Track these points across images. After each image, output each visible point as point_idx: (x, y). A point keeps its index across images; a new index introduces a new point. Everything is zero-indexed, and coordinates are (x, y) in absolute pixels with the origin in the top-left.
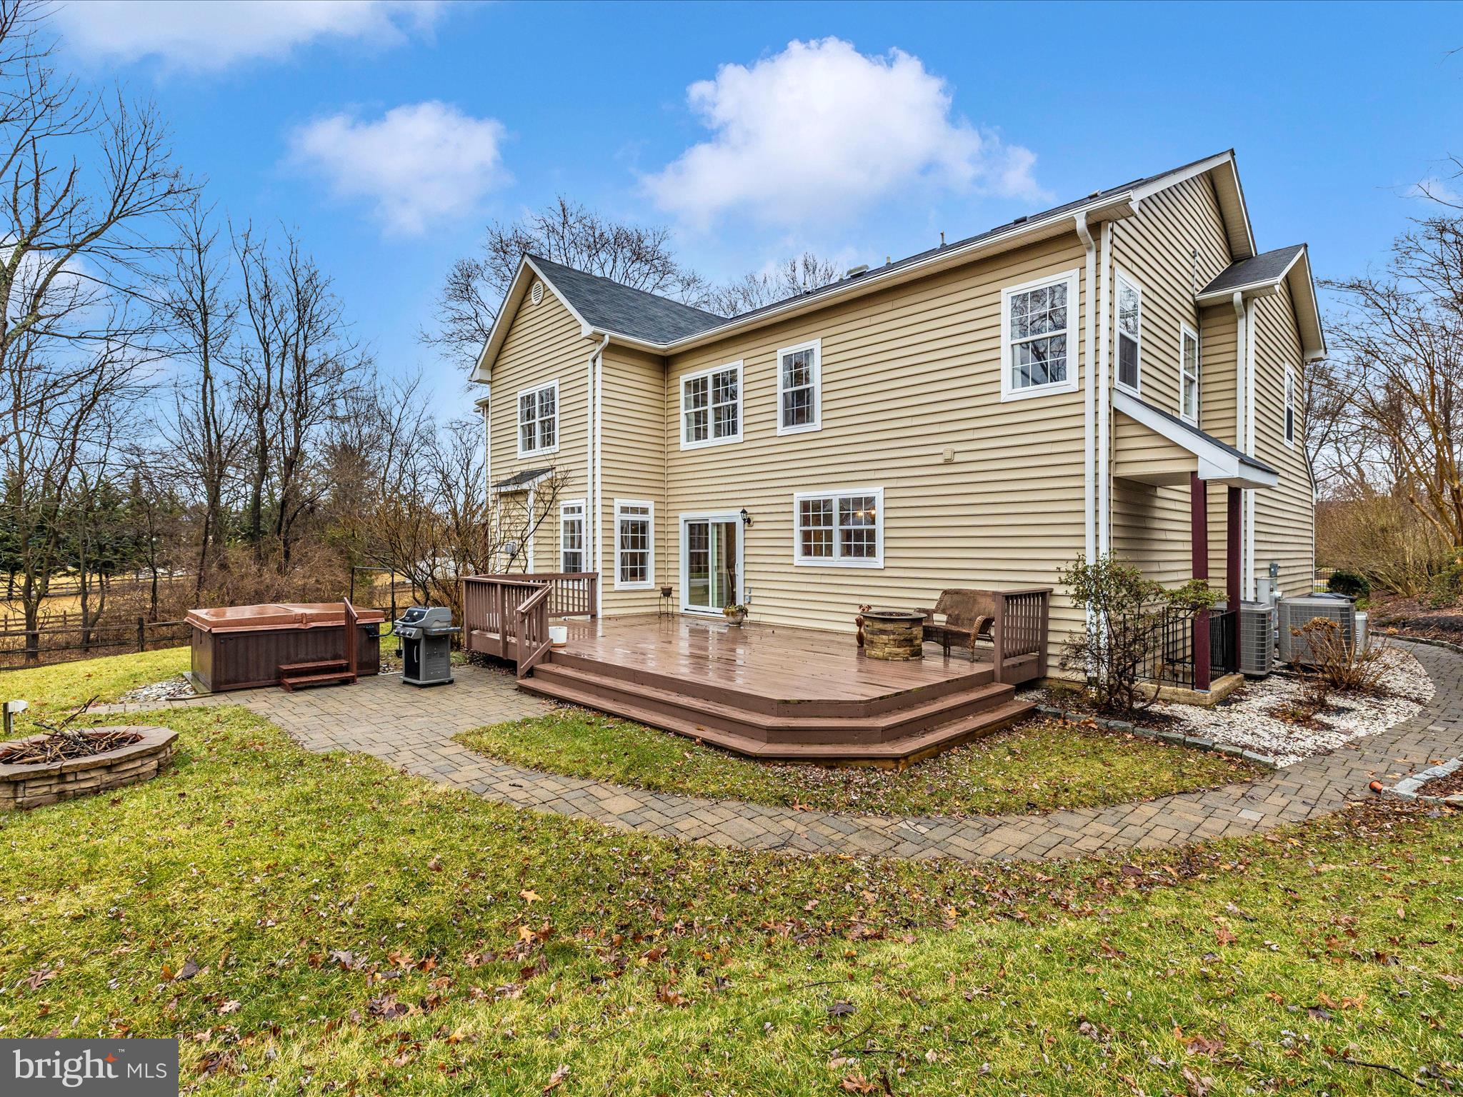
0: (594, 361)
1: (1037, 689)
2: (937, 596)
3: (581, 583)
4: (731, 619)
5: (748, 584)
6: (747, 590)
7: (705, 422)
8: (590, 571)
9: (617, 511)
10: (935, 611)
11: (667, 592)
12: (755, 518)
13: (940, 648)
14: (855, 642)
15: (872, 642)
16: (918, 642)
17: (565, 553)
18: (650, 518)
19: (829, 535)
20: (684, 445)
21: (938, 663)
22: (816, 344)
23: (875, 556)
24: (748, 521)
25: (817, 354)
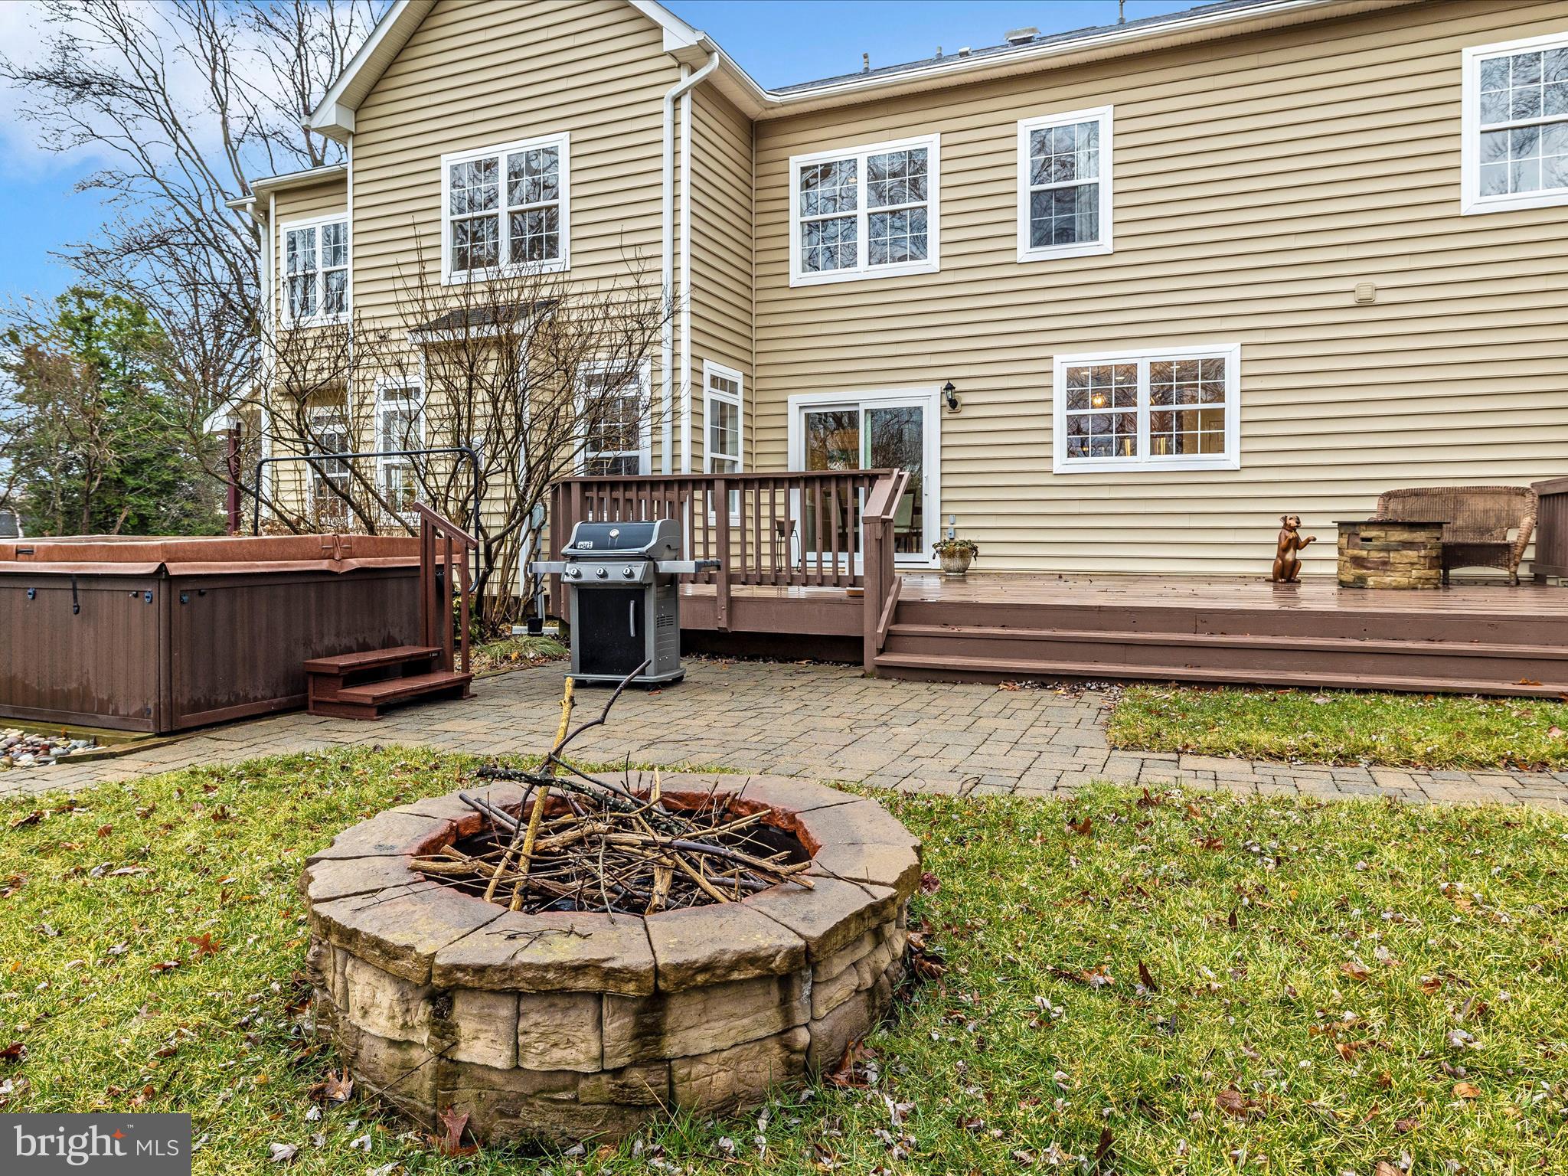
0: (677, 100)
5: (951, 509)
6: (947, 518)
7: (849, 237)
9: (707, 382)
12: (965, 399)
18: (739, 402)
19: (1126, 421)
20: (797, 276)
22: (1104, 114)
23: (1222, 450)
24: (953, 403)
25: (1106, 130)
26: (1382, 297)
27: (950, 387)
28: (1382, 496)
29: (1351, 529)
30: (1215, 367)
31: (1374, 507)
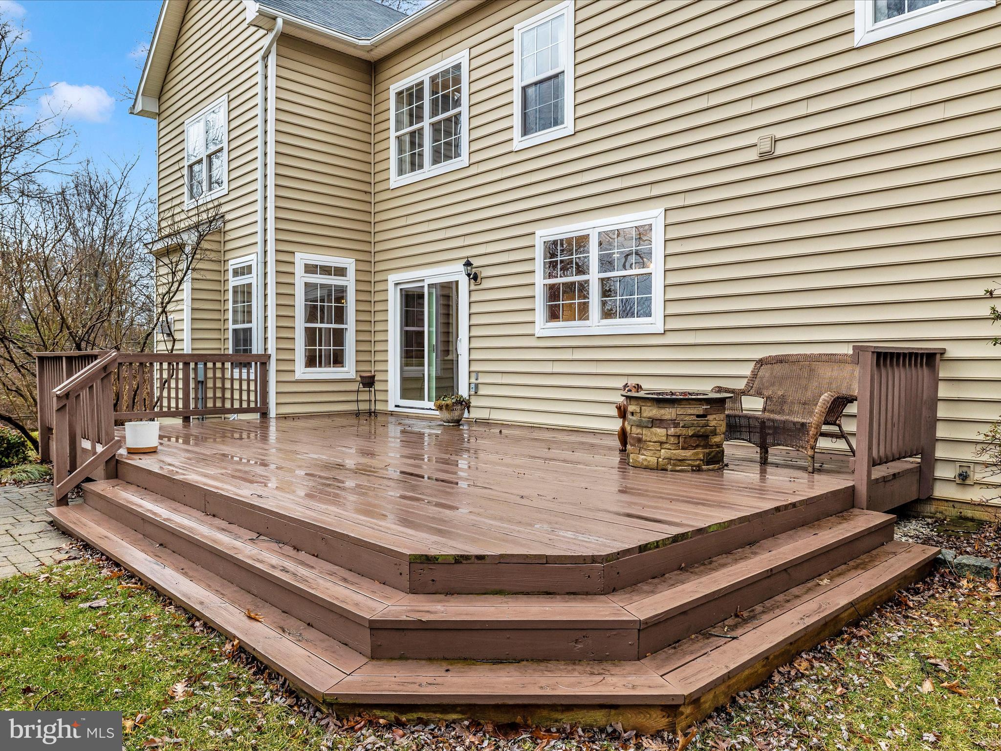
1: (916, 517)
2: (747, 370)
3: (252, 370)
4: (446, 415)
5: (476, 367)
6: (473, 375)
7: (421, 145)
8: (261, 352)
9: (299, 270)
10: (743, 393)
11: (369, 382)
13: (754, 452)
14: (616, 443)
15: (640, 440)
16: (717, 439)
17: (235, 331)
18: (349, 282)
19: (583, 288)
20: (395, 180)
21: (752, 475)
22: (567, 7)
23: (649, 313)
24: (474, 277)
26: (781, 149)
27: (469, 264)
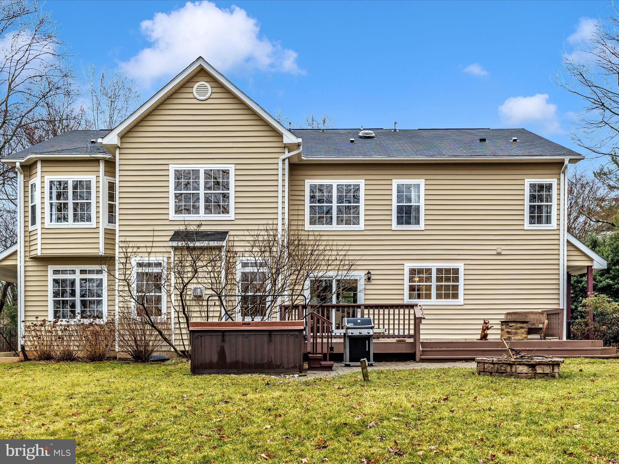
0: (284, 160)
7: (329, 214)
12: (374, 277)
19: (429, 288)
20: (308, 227)
22: (422, 182)
23: (458, 299)
24: (369, 279)
25: (422, 188)
26: (503, 252)
27: (369, 273)
28: (506, 314)
29: (507, 323)
30: (456, 271)
31: (504, 318)
